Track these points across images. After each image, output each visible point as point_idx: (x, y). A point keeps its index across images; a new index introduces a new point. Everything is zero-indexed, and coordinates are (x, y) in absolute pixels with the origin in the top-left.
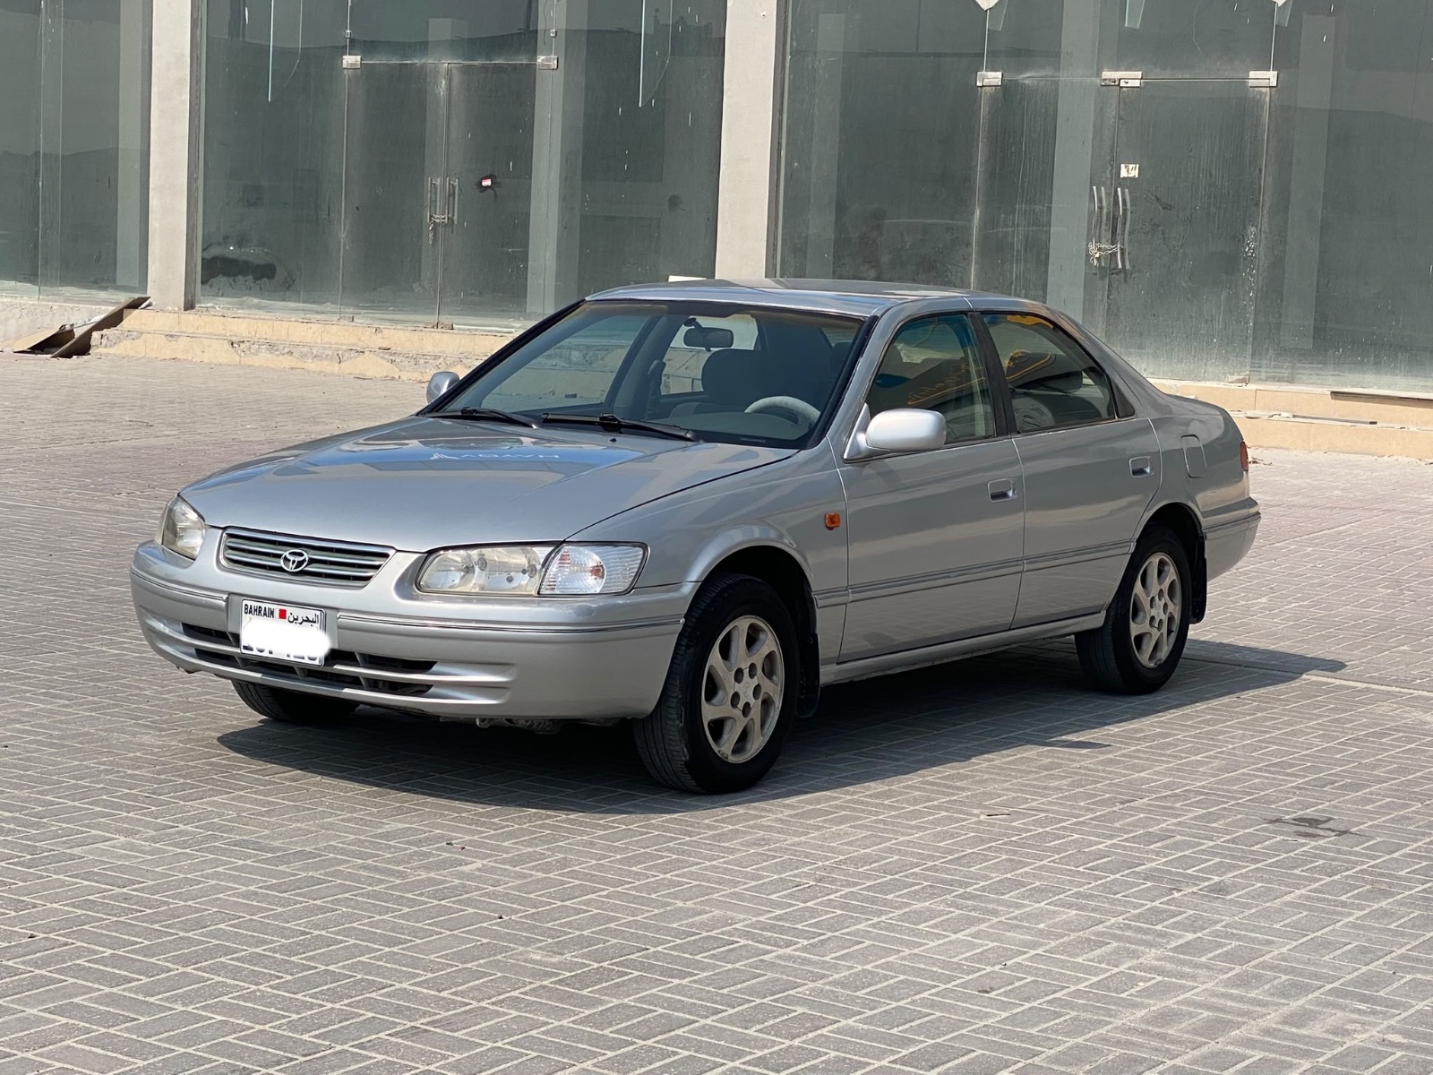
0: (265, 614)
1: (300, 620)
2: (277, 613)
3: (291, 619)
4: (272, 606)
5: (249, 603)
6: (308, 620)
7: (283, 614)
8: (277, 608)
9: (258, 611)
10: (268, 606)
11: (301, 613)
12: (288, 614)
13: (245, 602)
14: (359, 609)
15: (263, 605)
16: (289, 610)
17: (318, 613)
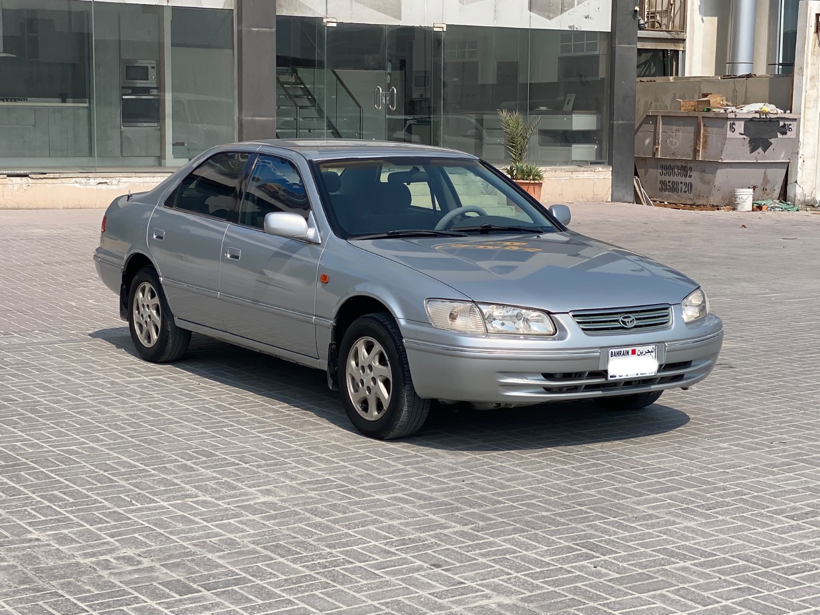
0: (623, 354)
1: (644, 353)
2: (630, 353)
3: (639, 353)
4: (627, 349)
5: (613, 350)
6: (649, 352)
7: (634, 352)
8: (630, 349)
9: (619, 354)
10: (625, 349)
11: (645, 349)
12: (637, 352)
13: (611, 350)
14: (675, 339)
15: (622, 350)
16: (638, 349)
17: (654, 346)
